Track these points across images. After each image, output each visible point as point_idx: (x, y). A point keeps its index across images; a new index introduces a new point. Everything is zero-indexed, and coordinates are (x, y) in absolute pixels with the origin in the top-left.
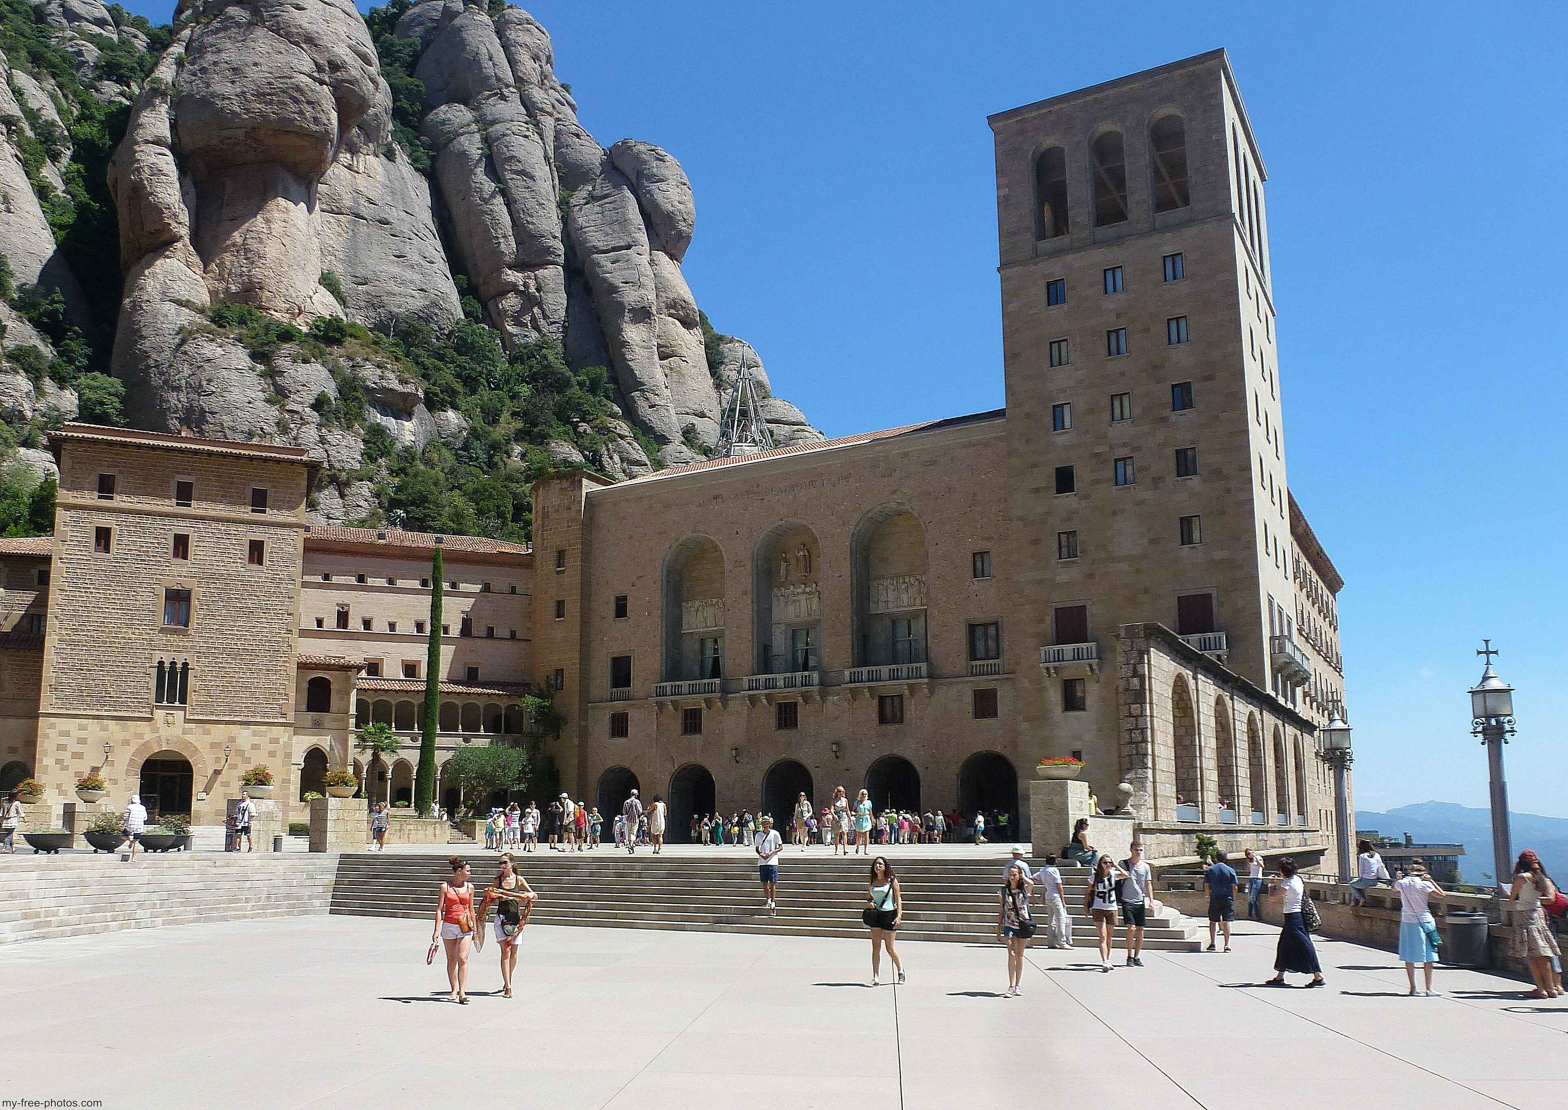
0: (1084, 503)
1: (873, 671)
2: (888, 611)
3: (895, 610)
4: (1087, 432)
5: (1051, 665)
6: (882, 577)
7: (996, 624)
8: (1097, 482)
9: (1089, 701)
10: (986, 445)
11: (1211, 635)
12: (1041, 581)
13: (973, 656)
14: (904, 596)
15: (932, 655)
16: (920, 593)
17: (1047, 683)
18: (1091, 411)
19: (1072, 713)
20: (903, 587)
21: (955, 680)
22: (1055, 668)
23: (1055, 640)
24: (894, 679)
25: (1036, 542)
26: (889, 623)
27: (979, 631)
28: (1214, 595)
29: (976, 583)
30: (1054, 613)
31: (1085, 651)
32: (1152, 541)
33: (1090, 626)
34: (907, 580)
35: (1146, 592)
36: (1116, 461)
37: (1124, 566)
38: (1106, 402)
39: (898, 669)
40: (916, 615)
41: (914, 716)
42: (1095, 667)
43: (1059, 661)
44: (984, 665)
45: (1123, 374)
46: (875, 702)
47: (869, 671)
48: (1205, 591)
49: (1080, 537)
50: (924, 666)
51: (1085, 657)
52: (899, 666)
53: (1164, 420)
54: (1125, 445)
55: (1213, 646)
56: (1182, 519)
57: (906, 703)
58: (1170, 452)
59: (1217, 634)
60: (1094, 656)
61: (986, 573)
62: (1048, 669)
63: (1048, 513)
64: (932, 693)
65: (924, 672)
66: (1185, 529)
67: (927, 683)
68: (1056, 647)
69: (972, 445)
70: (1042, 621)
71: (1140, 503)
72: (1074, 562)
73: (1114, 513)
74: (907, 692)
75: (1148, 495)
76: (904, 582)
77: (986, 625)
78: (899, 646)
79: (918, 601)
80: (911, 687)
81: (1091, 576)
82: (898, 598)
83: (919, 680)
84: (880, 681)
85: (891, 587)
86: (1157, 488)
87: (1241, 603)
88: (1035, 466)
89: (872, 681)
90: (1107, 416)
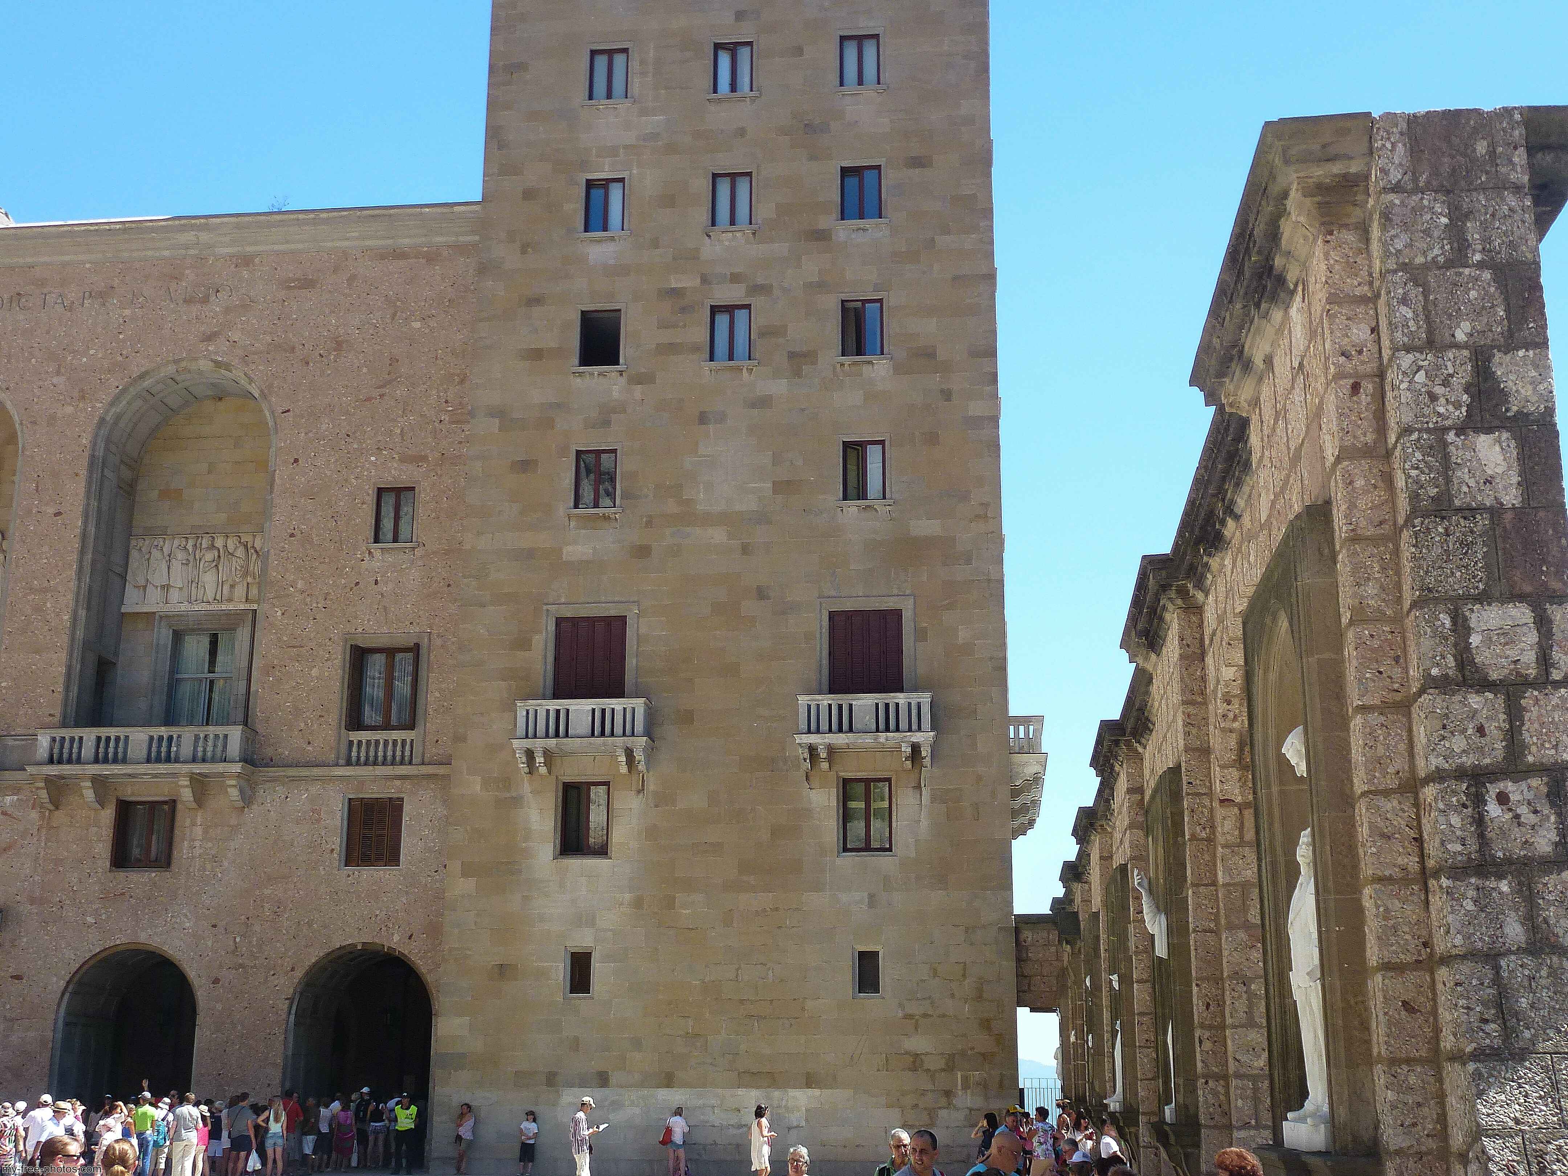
0: (638, 391)
1: (108, 739)
2: (166, 608)
3: (184, 607)
4: (655, 243)
5: (539, 745)
6: (163, 533)
7: (415, 649)
8: (671, 348)
9: (618, 836)
10: (431, 258)
11: (901, 698)
12: (530, 554)
13: (355, 721)
14: (209, 579)
15: (258, 711)
16: (246, 573)
17: (526, 787)
18: (668, 200)
19: (575, 863)
20: (209, 556)
21: (304, 772)
22: (547, 753)
23: (549, 691)
24: (158, 760)
25: (525, 466)
26: (165, 635)
27: (376, 665)
28: (907, 616)
29: (377, 554)
30: (552, 627)
31: (619, 719)
32: (779, 487)
33: (631, 662)
34: (219, 543)
35: (761, 594)
36: (715, 310)
37: (718, 535)
38: (703, 184)
39: (170, 738)
40: (232, 621)
41: (197, 852)
42: (639, 755)
43: (557, 735)
44: (377, 742)
45: (741, 132)
46: (108, 815)
47: (99, 739)
48: (889, 604)
49: (625, 466)
50: (235, 734)
51: (618, 730)
52: (174, 731)
53: (821, 236)
54: (735, 278)
55: (903, 725)
56: (846, 445)
57: (183, 819)
58: (831, 304)
59: (914, 698)
60: (639, 727)
61: (402, 537)
62: (530, 754)
63: (559, 405)
64: (247, 799)
65: (235, 746)
66: (852, 467)
67: (239, 776)
68: (553, 705)
69: (399, 255)
70: (523, 643)
71: (763, 402)
72: (606, 518)
73: (703, 419)
74: (187, 795)
75: (779, 387)
76: (212, 547)
77: (390, 652)
78: (186, 689)
79: (240, 591)
80: (200, 784)
81: (642, 552)
82: (195, 582)
83: (220, 767)
84: (124, 761)
85: (180, 555)
86: (798, 374)
87: (963, 635)
88: (536, 301)
89: (106, 761)
90: (704, 216)
